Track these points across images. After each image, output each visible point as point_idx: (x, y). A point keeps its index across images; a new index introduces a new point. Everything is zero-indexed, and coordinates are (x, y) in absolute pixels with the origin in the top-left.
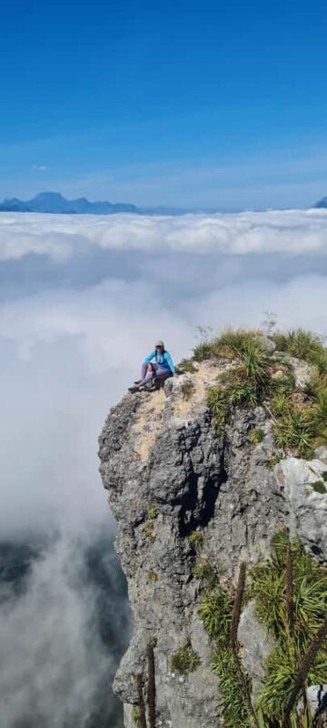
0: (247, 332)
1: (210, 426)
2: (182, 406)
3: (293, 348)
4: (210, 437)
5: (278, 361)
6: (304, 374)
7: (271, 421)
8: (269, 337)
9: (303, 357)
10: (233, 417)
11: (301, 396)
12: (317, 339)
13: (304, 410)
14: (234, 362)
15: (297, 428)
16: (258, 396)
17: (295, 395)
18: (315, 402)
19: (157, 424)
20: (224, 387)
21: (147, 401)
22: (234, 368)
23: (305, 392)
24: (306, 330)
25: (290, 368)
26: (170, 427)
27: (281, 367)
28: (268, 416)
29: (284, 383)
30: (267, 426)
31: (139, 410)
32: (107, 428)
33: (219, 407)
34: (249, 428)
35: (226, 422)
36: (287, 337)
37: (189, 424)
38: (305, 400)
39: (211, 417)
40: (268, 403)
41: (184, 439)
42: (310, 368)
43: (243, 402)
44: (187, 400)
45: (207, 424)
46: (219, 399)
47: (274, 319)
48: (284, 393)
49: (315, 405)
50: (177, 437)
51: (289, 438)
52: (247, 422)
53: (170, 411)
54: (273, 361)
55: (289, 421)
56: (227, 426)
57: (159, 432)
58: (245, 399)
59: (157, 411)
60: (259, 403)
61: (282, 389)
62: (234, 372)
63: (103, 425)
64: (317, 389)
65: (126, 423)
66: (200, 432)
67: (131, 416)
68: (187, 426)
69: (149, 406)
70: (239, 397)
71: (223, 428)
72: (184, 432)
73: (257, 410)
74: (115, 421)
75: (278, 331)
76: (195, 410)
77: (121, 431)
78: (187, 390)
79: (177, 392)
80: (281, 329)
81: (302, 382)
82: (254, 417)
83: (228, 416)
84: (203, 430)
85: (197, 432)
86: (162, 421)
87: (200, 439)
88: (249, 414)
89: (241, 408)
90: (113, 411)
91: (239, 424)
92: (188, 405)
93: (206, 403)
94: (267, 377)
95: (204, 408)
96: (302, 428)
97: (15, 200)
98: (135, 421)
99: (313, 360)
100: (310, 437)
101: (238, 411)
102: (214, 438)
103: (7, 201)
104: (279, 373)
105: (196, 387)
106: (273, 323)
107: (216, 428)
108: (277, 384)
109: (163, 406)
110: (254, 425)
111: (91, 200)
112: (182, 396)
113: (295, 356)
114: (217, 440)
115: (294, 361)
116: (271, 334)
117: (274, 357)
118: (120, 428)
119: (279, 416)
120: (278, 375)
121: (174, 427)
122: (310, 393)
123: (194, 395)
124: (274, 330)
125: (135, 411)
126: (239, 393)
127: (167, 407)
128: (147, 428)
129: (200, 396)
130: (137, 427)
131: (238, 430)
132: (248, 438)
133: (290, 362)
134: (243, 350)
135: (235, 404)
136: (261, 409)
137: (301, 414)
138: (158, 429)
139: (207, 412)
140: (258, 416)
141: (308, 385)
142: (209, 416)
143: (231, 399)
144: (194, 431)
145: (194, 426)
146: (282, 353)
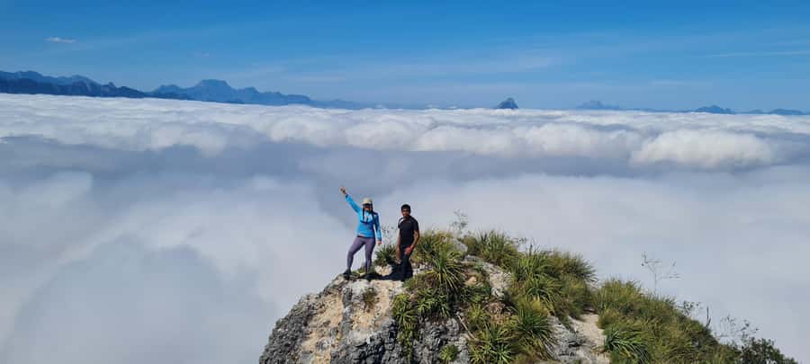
0: (436, 232)
1: (396, 341)
2: (363, 318)
3: (486, 251)
4: (395, 355)
5: (471, 266)
6: (499, 281)
7: (466, 335)
8: (459, 240)
9: (498, 263)
10: (422, 331)
11: (497, 306)
12: (512, 242)
13: (504, 322)
14: (422, 266)
15: (495, 343)
16: (450, 306)
17: (492, 304)
18: (514, 313)
19: (332, 340)
20: (412, 296)
21: (322, 313)
22: (423, 273)
23: (502, 302)
24: (499, 232)
25: (484, 274)
26: (348, 343)
27: (475, 273)
28: (462, 330)
29: (479, 291)
30: (461, 341)
31: (312, 323)
32: (271, 345)
33: (407, 319)
34: (441, 344)
35: (414, 337)
36: (479, 240)
37: (372, 340)
38: (504, 311)
39: (397, 331)
40: (462, 314)
41: (365, 358)
42: (505, 275)
43: (433, 313)
44: (368, 311)
45: (392, 340)
46: (406, 310)
47: (465, 220)
48: (480, 302)
49: (513, 317)
50: (356, 355)
51: (486, 356)
52: (439, 336)
53: (348, 323)
54: (465, 267)
55: (486, 336)
56: (416, 342)
57: (334, 350)
58: (436, 309)
59: (333, 325)
60: (452, 315)
61: (478, 298)
62: (423, 278)
63: (267, 342)
64: (515, 298)
65: (294, 339)
66: (384, 350)
67: (301, 331)
68: (369, 342)
69: (324, 318)
70: (429, 307)
71: (410, 344)
72: (365, 350)
73: (449, 322)
74: (281, 337)
75: (469, 232)
76: (379, 323)
77: (288, 349)
78: (369, 299)
79: (357, 301)
80: (472, 232)
81: (498, 290)
82: (446, 330)
83: (416, 330)
84: (387, 346)
85: (380, 350)
86: (338, 337)
87: (384, 358)
88: (440, 327)
89: (431, 321)
90: (279, 325)
91: (429, 340)
92: (370, 316)
93: (392, 314)
94: (460, 284)
95: (389, 321)
96: (500, 344)
97: (173, 86)
98: (305, 337)
99: (508, 266)
100: (510, 354)
101: (428, 324)
102: (401, 356)
103: (163, 87)
104: (473, 279)
105: (379, 296)
106: (463, 225)
107: (403, 345)
108: (472, 292)
109: (340, 319)
110: (447, 340)
111: (261, 90)
112: (363, 307)
113: (490, 261)
114: (402, 359)
115: (488, 267)
116: (462, 236)
117: (465, 262)
118: (287, 345)
119: (474, 329)
120: (471, 282)
121: (353, 343)
122: (508, 303)
123: (377, 305)
124: (465, 232)
125: (306, 325)
126: (430, 302)
127: (344, 319)
128: (320, 346)
129: (384, 305)
130: (308, 344)
131: (428, 347)
132: (439, 356)
133: (484, 268)
134: (433, 253)
135: (424, 315)
136: (453, 320)
137: (498, 326)
138: (333, 346)
139: (392, 325)
140: (451, 329)
141: (506, 293)
142: (395, 329)
143: (420, 309)
144: (377, 348)
145: (377, 342)
146: (473, 257)
